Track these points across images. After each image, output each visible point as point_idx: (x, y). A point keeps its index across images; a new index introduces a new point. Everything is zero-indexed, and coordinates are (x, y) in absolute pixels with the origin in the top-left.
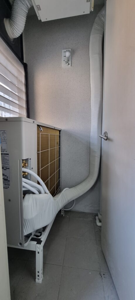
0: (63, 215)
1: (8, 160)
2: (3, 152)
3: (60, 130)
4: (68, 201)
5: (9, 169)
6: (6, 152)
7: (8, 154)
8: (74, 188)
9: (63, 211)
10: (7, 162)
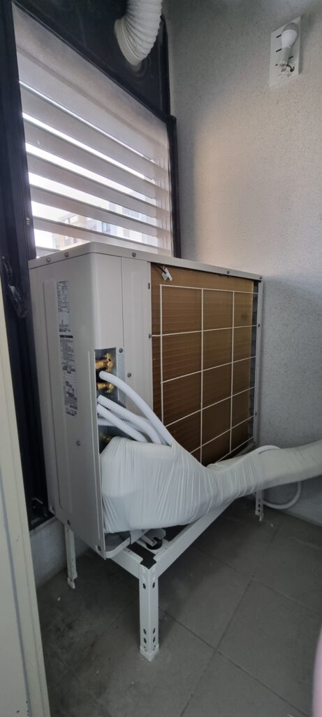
0: (259, 517)
1: (73, 351)
2: (65, 331)
3: (258, 279)
4: (267, 483)
5: (74, 370)
6: (69, 331)
7: (71, 337)
8: (294, 449)
9: (259, 506)
10: (71, 355)
